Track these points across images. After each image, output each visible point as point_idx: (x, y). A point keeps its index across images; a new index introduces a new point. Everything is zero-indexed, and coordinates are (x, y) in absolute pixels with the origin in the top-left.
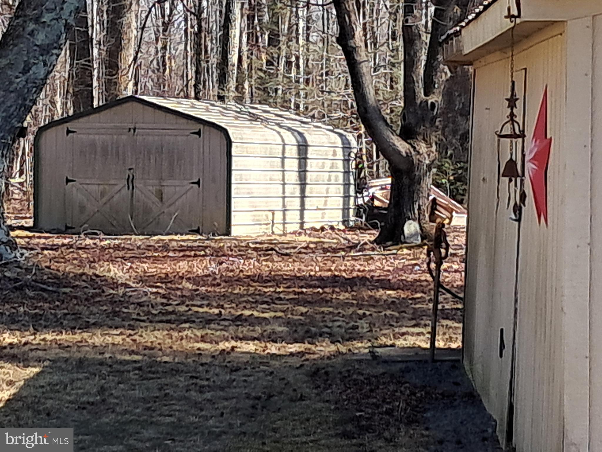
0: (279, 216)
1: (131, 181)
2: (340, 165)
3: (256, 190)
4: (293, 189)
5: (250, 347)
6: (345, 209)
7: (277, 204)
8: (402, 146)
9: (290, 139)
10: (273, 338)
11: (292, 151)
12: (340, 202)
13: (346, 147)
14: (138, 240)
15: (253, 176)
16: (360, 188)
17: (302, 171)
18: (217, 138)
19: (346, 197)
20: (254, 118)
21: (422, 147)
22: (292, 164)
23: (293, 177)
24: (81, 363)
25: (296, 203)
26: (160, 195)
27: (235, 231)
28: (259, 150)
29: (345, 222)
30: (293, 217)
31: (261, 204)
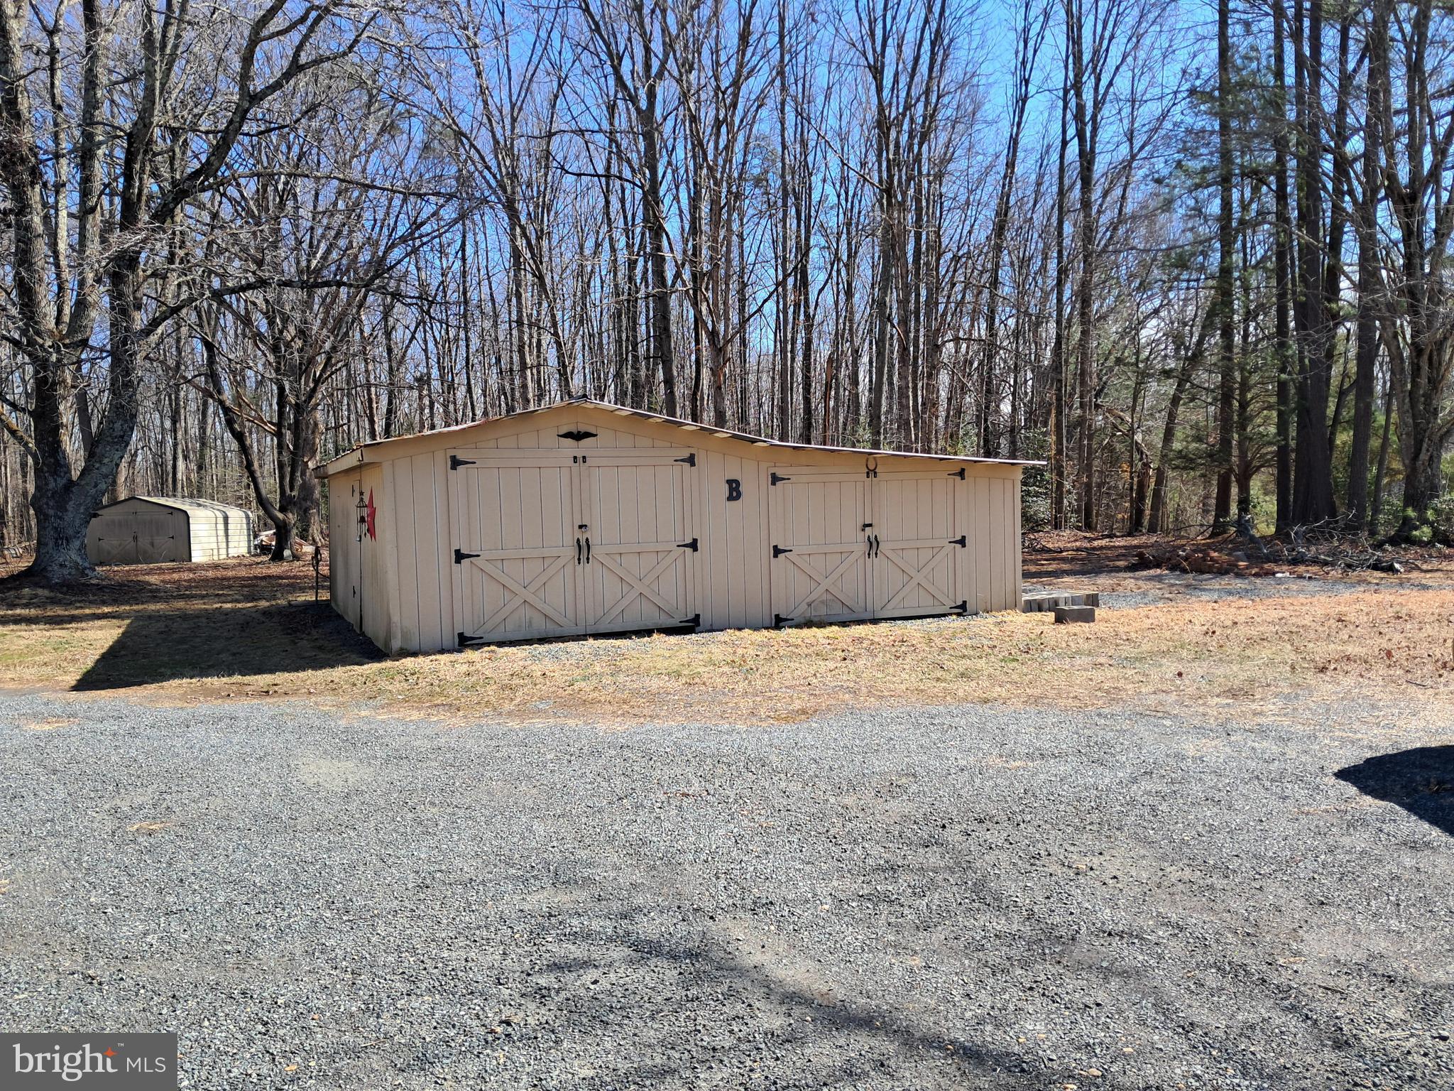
0: (215, 552)
1: (135, 538)
2: (245, 526)
3: (204, 540)
4: (222, 538)
5: (229, 605)
6: (249, 547)
7: (214, 546)
8: (280, 516)
9: (219, 515)
10: (238, 601)
11: (221, 520)
12: (246, 544)
13: (248, 517)
14: (145, 566)
15: (201, 534)
16: (256, 536)
17: (226, 530)
18: (181, 516)
19: (249, 541)
20: (199, 505)
21: (290, 515)
22: (221, 527)
23: (221, 533)
24: (150, 617)
25: (224, 545)
26: (152, 544)
27: (194, 560)
28: (203, 521)
29: (249, 552)
30: (223, 552)
31: (206, 546)
